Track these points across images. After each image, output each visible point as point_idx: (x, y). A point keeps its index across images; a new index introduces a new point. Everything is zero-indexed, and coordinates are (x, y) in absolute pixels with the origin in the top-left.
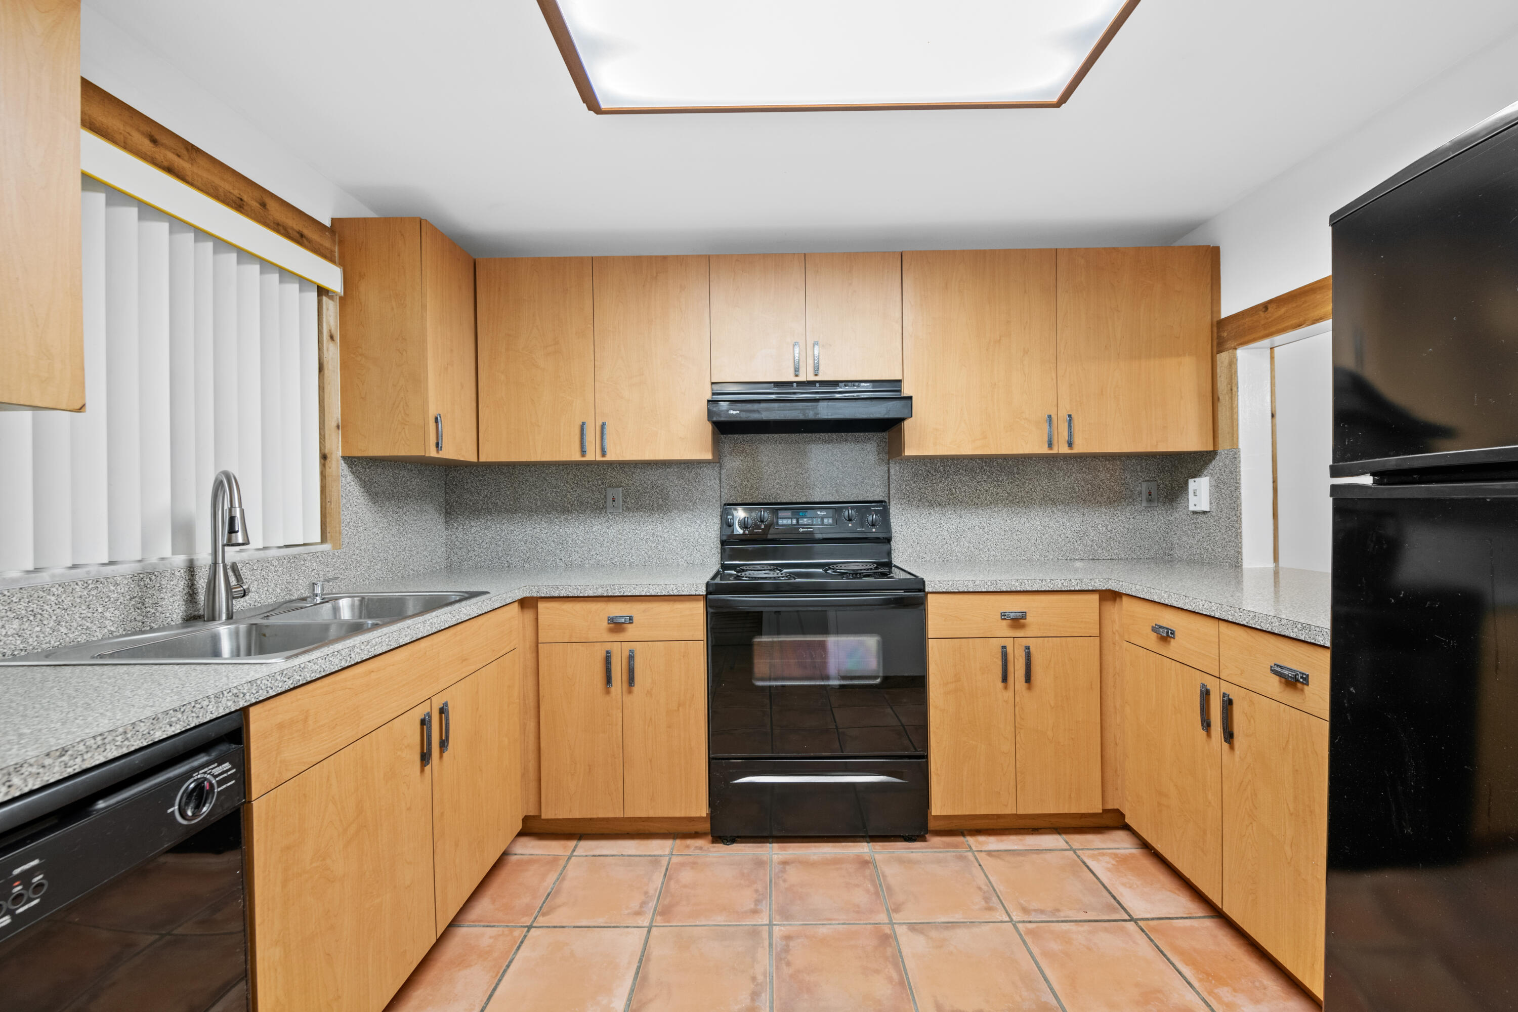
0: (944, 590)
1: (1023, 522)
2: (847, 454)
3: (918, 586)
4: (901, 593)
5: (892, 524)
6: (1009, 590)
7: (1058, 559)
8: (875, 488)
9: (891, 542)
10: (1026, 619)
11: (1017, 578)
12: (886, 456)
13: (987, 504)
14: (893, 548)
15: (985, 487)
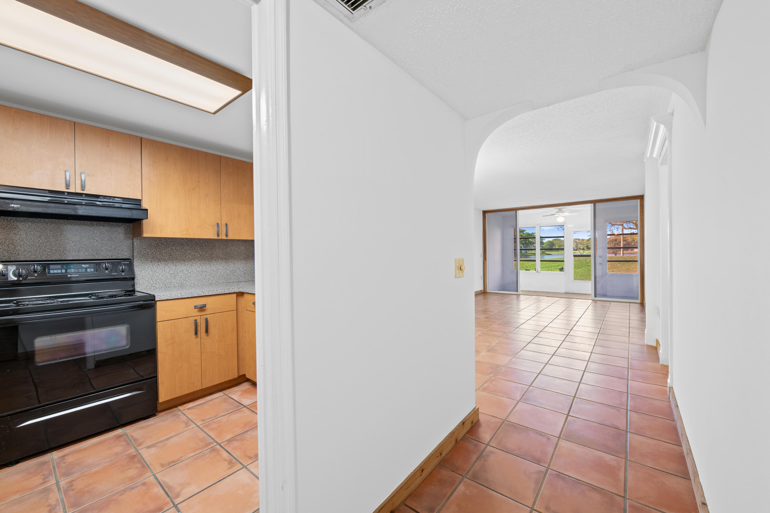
0: (166, 299)
1: (207, 268)
2: (104, 233)
3: (153, 298)
4: (142, 302)
5: (135, 271)
6: (198, 296)
7: (223, 283)
8: (124, 252)
9: (135, 280)
10: (206, 307)
11: (202, 290)
12: (131, 236)
13: (189, 260)
14: (136, 282)
15: (189, 252)
